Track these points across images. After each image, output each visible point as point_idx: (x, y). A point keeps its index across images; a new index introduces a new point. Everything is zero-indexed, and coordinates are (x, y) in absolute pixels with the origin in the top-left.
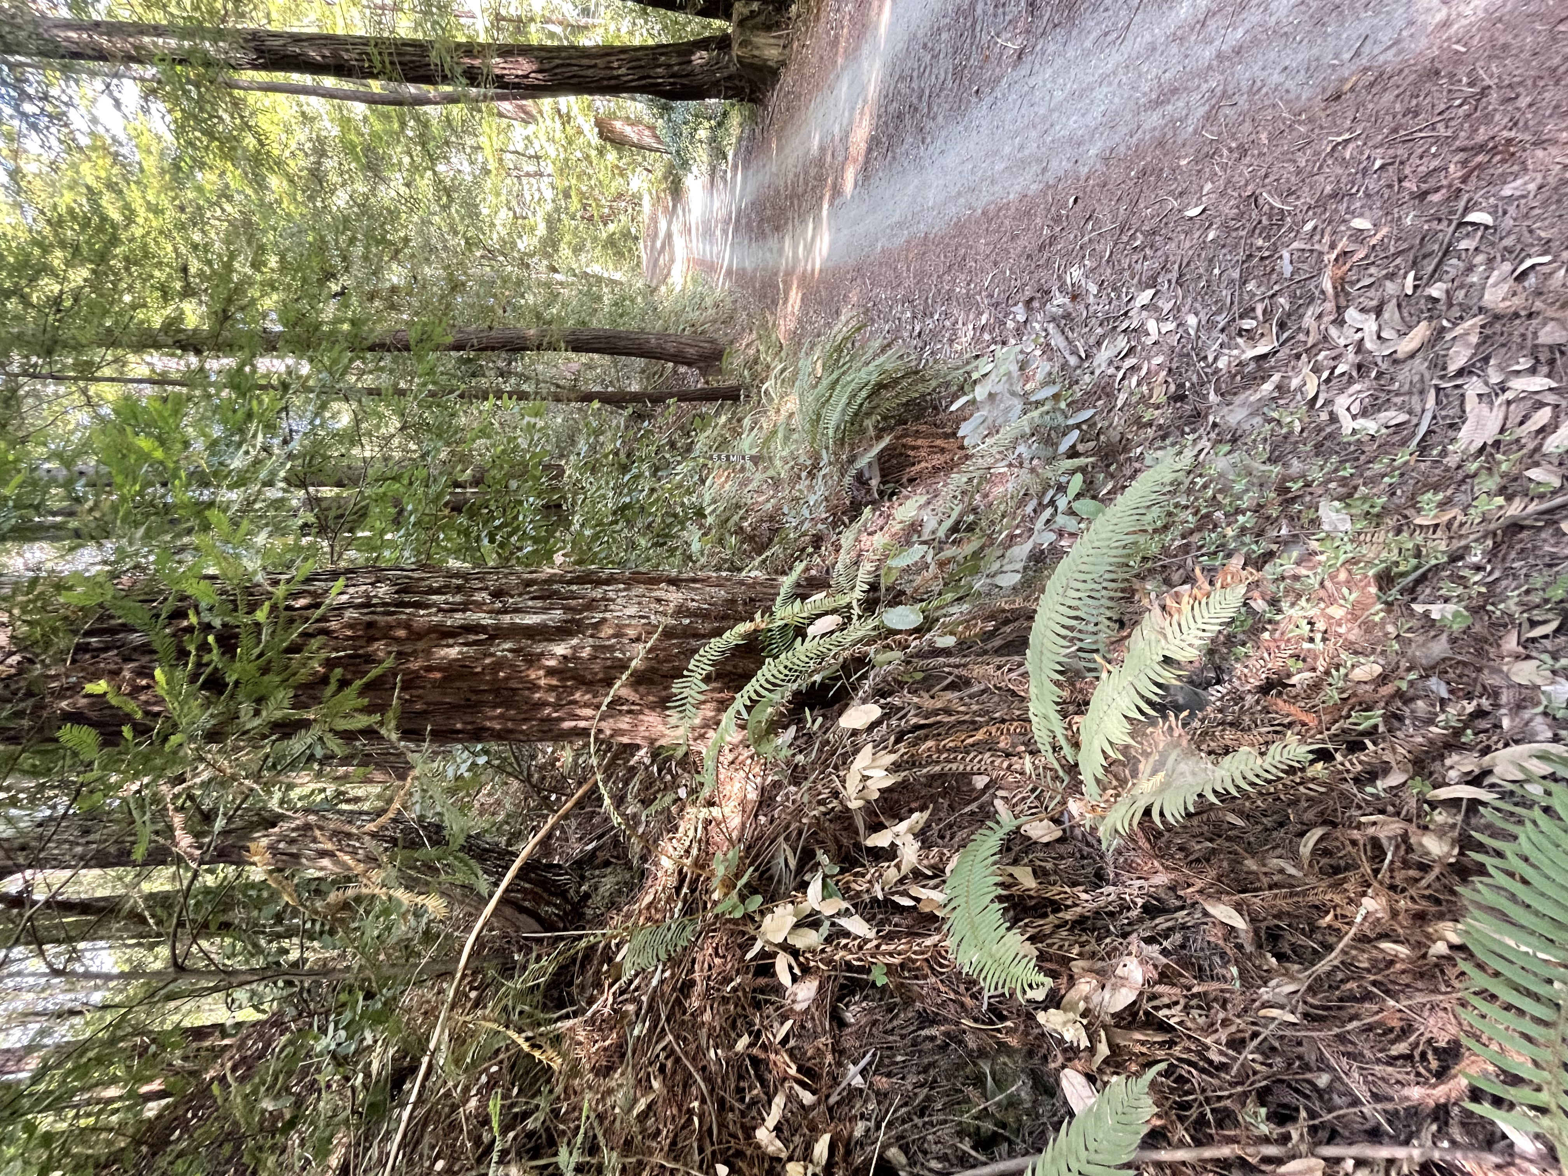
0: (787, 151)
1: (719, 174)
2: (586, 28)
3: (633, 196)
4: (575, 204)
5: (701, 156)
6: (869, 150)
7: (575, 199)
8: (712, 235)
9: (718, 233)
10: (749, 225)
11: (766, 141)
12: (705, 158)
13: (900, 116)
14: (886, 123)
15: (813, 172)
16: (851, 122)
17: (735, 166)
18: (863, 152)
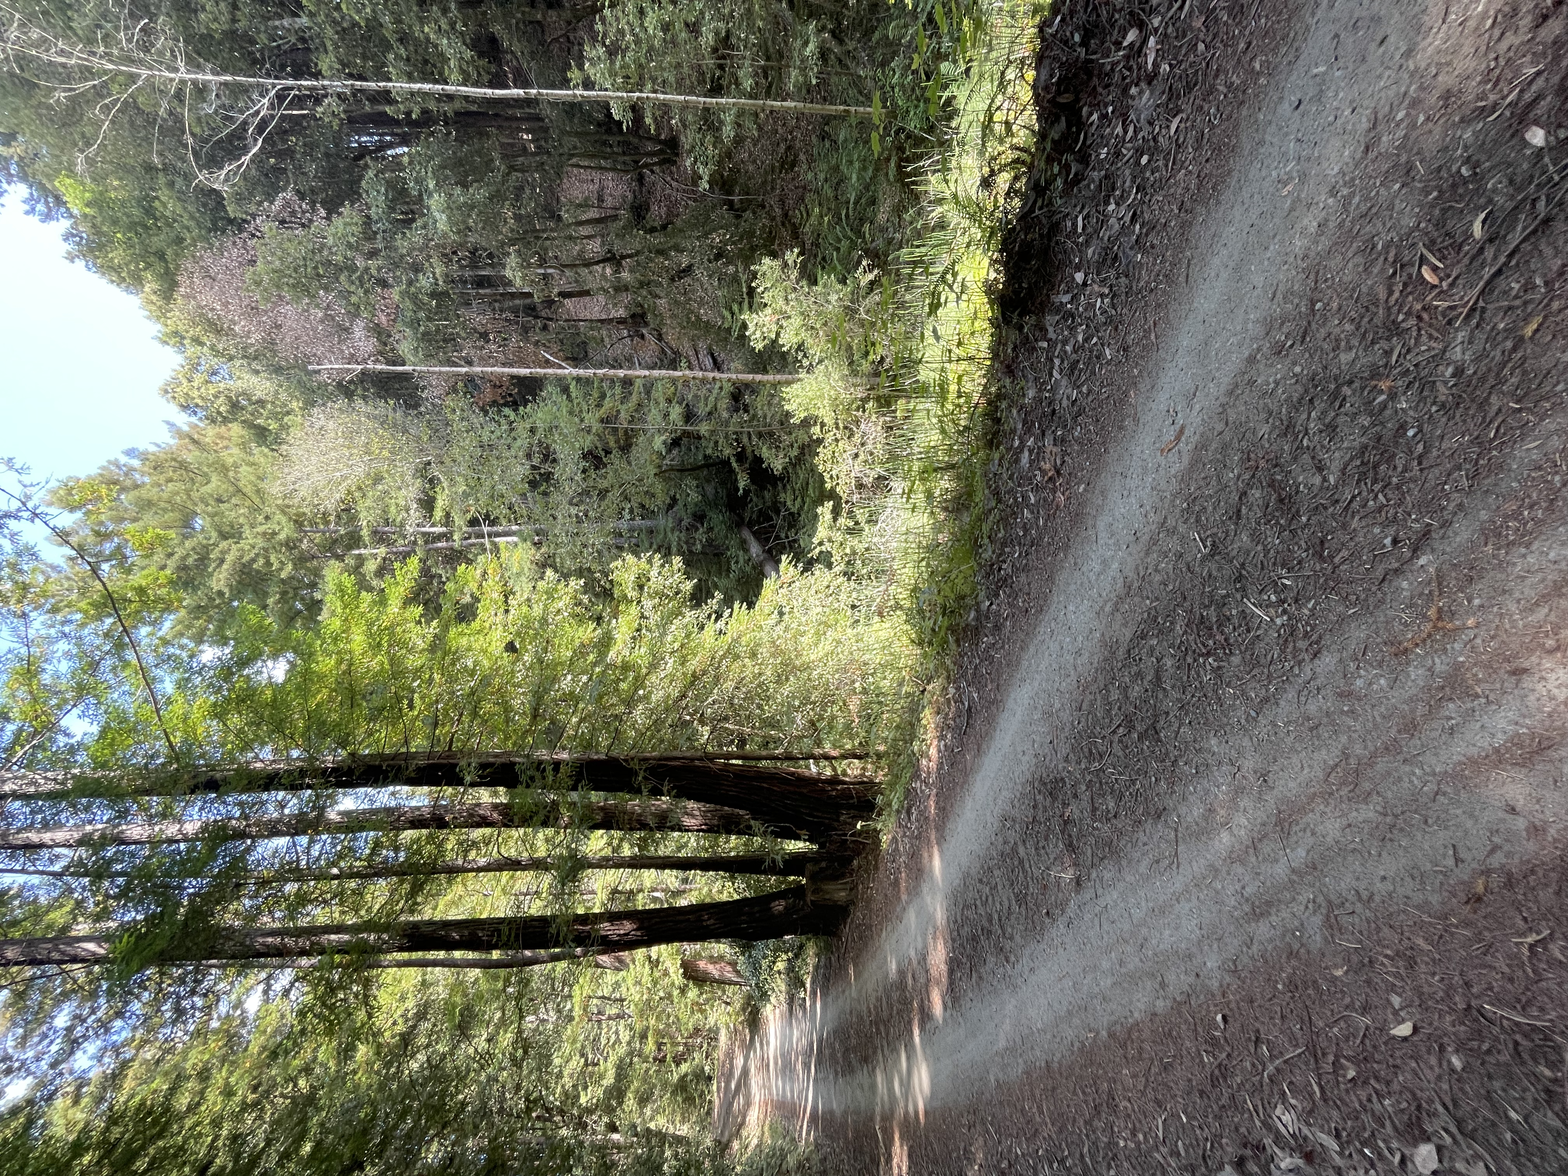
0: (866, 975)
1: (797, 1003)
2: (684, 892)
3: (710, 1030)
4: (650, 1046)
5: (780, 985)
6: (951, 972)
7: (651, 1041)
8: (793, 1070)
9: (799, 1067)
10: (833, 1056)
11: (843, 968)
12: (783, 987)
13: (974, 939)
14: (961, 945)
15: (895, 995)
16: (925, 947)
17: (814, 993)
18: (945, 974)
